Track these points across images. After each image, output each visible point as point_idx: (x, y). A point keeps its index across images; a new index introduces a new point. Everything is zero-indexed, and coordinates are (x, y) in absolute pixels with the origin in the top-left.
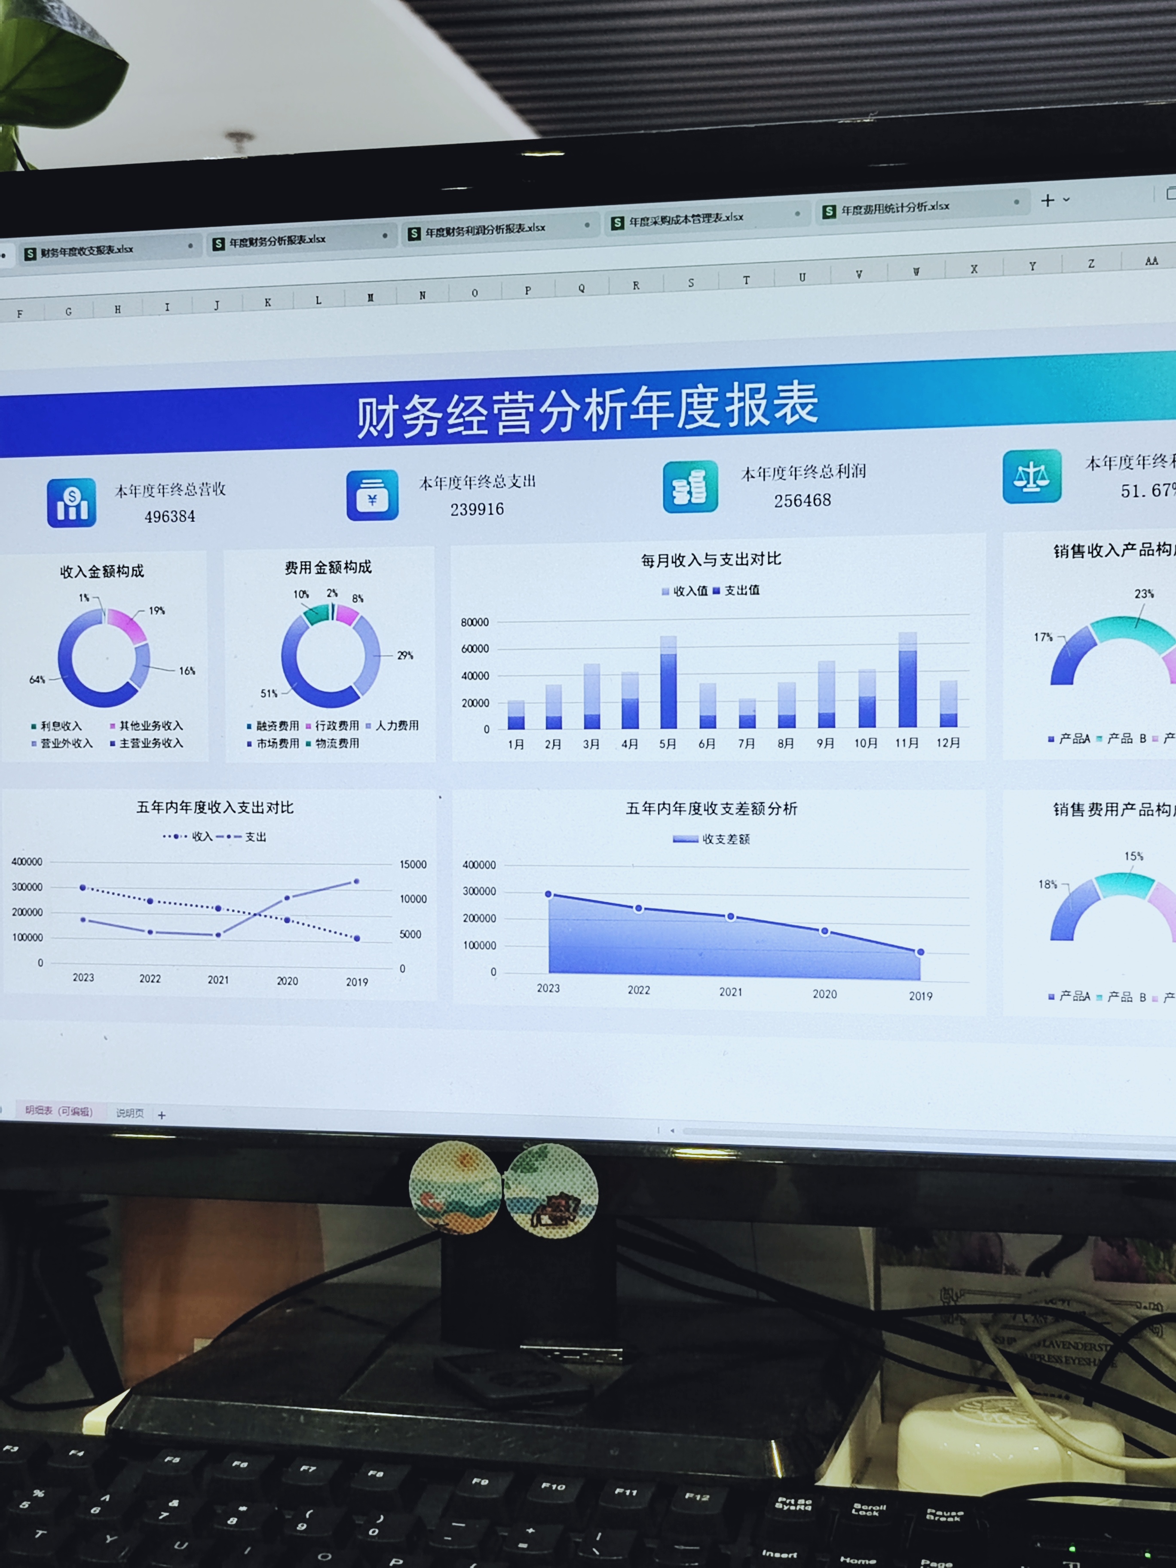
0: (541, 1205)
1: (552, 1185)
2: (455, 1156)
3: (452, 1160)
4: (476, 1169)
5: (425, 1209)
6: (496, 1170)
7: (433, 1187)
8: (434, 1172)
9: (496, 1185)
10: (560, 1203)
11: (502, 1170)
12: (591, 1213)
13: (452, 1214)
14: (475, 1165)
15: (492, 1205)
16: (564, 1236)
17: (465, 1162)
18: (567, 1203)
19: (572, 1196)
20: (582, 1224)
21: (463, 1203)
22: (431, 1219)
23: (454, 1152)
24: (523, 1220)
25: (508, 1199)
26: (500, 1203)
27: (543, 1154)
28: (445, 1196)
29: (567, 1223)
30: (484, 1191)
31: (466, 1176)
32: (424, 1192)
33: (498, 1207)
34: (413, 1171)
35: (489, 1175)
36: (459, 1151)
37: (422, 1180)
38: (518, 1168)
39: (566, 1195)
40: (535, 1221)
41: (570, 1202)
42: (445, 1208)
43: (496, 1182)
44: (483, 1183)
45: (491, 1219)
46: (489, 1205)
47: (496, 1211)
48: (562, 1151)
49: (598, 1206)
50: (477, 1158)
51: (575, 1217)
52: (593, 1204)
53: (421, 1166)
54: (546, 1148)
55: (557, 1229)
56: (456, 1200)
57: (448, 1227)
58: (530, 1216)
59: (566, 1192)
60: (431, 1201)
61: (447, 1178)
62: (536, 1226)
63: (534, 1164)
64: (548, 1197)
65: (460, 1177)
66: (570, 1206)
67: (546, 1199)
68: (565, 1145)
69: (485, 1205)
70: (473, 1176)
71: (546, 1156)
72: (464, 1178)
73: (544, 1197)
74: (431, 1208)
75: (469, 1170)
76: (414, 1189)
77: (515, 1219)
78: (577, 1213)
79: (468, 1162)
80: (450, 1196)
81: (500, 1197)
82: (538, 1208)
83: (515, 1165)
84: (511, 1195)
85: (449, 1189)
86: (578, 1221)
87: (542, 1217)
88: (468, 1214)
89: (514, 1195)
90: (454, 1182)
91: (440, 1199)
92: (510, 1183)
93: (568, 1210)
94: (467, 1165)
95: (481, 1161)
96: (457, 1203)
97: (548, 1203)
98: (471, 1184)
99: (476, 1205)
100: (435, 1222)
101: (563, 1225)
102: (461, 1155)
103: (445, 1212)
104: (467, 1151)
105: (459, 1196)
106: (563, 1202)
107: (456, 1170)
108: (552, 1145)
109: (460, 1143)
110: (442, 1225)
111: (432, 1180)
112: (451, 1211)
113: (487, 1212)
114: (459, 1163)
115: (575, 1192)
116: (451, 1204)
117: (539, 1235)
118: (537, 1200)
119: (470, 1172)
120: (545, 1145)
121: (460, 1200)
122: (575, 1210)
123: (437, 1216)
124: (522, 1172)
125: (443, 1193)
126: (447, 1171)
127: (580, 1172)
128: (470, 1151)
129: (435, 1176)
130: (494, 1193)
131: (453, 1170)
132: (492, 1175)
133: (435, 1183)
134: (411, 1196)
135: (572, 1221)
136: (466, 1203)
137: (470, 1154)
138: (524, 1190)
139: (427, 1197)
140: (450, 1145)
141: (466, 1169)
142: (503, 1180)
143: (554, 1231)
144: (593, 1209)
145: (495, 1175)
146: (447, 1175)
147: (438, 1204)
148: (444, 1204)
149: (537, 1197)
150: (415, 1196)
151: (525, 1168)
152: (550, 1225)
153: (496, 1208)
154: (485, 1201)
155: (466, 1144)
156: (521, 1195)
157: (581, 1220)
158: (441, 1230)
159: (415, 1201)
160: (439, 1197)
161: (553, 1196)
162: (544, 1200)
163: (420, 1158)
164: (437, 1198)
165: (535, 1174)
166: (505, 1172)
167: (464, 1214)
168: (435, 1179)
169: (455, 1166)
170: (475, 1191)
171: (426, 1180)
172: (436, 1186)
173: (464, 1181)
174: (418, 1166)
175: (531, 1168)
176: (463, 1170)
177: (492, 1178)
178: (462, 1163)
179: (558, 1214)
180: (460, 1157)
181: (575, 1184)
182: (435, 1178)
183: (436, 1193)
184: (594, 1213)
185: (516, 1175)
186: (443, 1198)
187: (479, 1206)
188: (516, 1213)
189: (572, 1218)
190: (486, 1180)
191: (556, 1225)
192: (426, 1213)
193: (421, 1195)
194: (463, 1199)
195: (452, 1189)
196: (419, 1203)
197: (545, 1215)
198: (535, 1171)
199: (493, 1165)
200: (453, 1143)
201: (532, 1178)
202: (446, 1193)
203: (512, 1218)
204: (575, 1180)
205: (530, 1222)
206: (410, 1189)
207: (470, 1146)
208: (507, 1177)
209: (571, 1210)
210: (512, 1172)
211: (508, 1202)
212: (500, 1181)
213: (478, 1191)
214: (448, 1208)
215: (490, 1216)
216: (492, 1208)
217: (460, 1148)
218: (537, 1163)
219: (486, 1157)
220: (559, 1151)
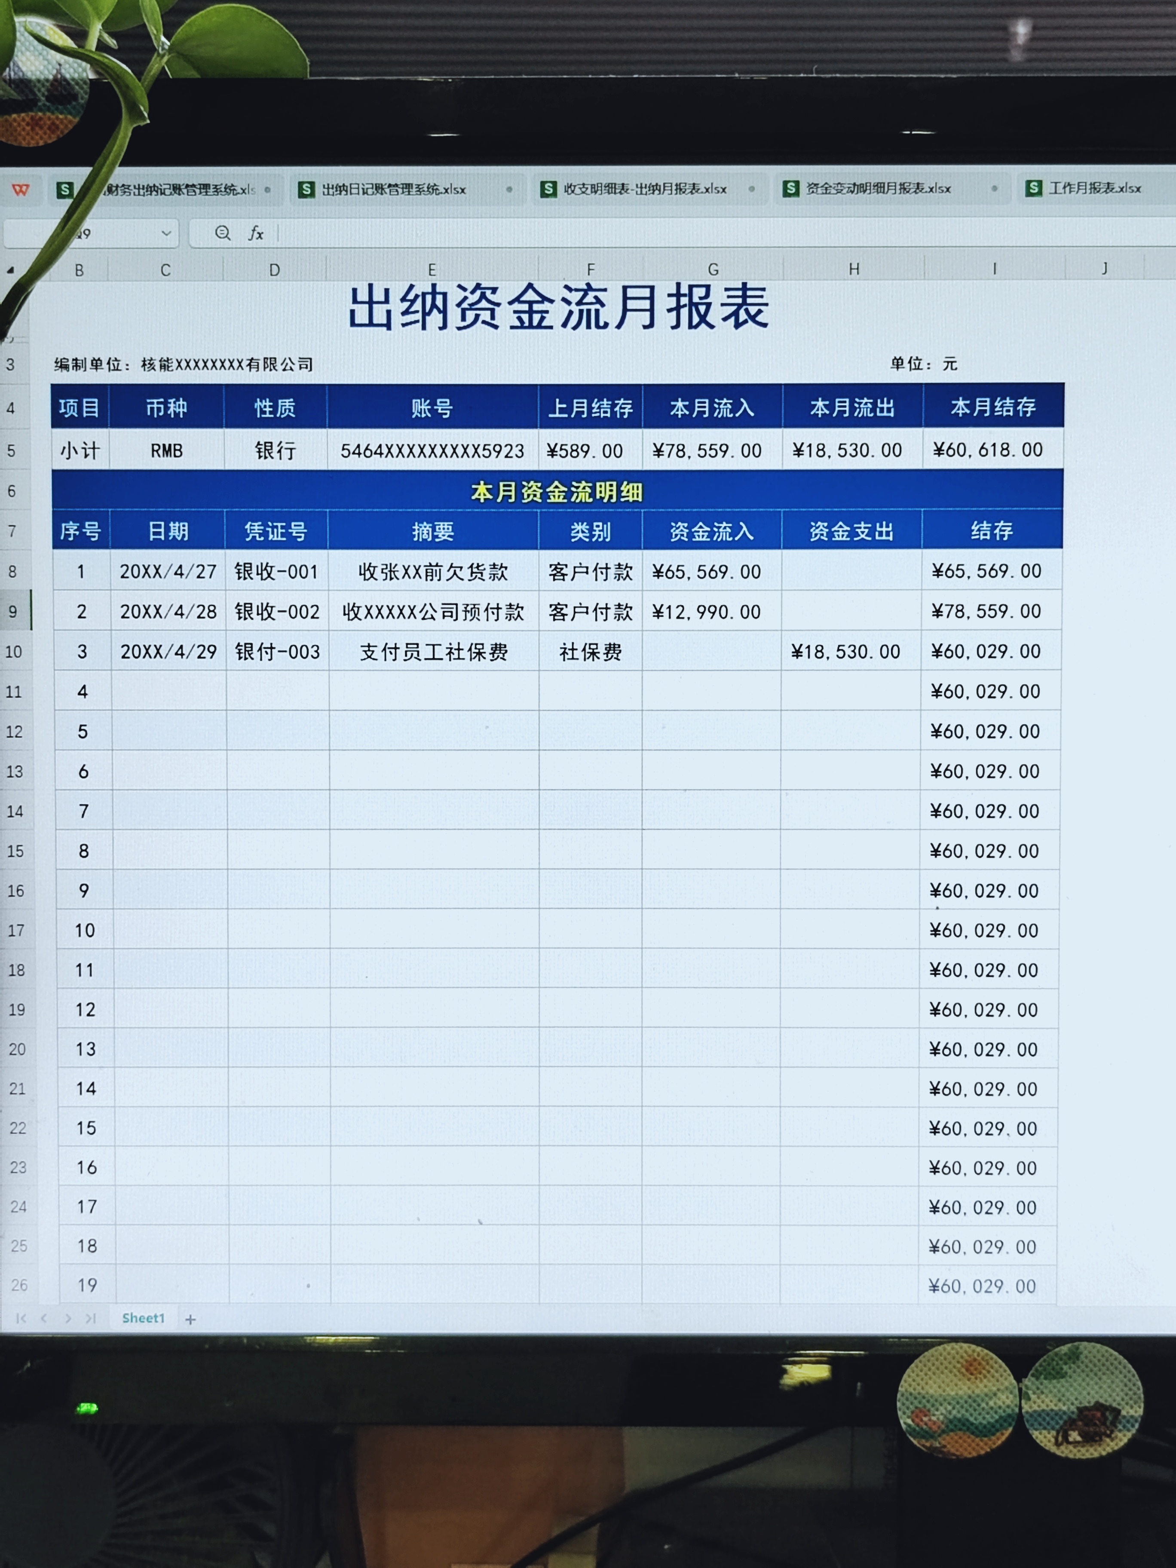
0: (1070, 1418)
1: (1085, 1393)
2: (958, 1362)
3: (954, 1367)
4: (985, 1377)
5: (917, 1429)
6: (1012, 1377)
7: (928, 1401)
8: (930, 1382)
9: (1011, 1396)
10: (1093, 1415)
11: (1019, 1376)
12: (1133, 1426)
13: (952, 1434)
14: (984, 1372)
15: (1005, 1421)
16: (1096, 1455)
17: (972, 1368)
18: (1103, 1415)
19: (1110, 1406)
20: (1121, 1440)
21: (968, 1420)
22: (923, 1441)
23: (958, 1357)
24: (1044, 1438)
25: (1027, 1412)
26: (1016, 1417)
27: (1074, 1356)
28: (944, 1412)
29: (1101, 1440)
30: (995, 1403)
31: (973, 1387)
32: (916, 1408)
33: (1013, 1423)
34: (902, 1382)
35: (1002, 1384)
36: (965, 1355)
37: (915, 1393)
38: (1041, 1374)
39: (1102, 1405)
40: (1060, 1439)
41: (1108, 1414)
42: (943, 1426)
43: (1011, 1393)
44: (995, 1395)
45: (1003, 1438)
46: (1001, 1421)
47: (1010, 1429)
48: (1098, 1351)
49: (1143, 1417)
50: (988, 1364)
51: (1112, 1432)
52: (1136, 1415)
53: (913, 1375)
54: (1077, 1348)
55: (1088, 1447)
56: (959, 1416)
57: (945, 1450)
58: (1054, 1433)
59: (1102, 1401)
60: (925, 1419)
61: (948, 1389)
62: (1061, 1444)
63: (1062, 1369)
64: (1078, 1408)
65: (965, 1388)
66: (1106, 1419)
67: (1075, 1410)
68: (1103, 1344)
69: (997, 1421)
70: (981, 1385)
71: (1078, 1358)
72: (969, 1388)
73: (1073, 1408)
74: (925, 1427)
75: (976, 1378)
76: (903, 1404)
77: (1034, 1437)
78: (1116, 1427)
79: (976, 1369)
80: (950, 1412)
81: (1017, 1410)
82: (1065, 1422)
83: (1037, 1370)
84: (1031, 1407)
85: (949, 1404)
86: (1116, 1437)
87: (1071, 1432)
88: (973, 1433)
89: (1035, 1407)
90: (957, 1394)
91: (939, 1415)
92: (1030, 1392)
93: (1104, 1424)
94: (975, 1372)
95: (992, 1367)
96: (959, 1420)
97: (1078, 1416)
98: (978, 1396)
99: (985, 1422)
100: (928, 1444)
101: (1096, 1441)
102: (967, 1361)
103: (943, 1432)
104: (975, 1354)
105: (963, 1411)
106: (1099, 1414)
107: (960, 1380)
108: (1085, 1343)
109: (965, 1346)
110: (936, 1448)
111: (927, 1393)
112: (952, 1430)
113: (997, 1430)
114: (963, 1370)
115: (1114, 1400)
116: (951, 1421)
117: (1063, 1455)
118: (1065, 1413)
119: (978, 1381)
120: (1076, 1344)
121: (963, 1415)
122: (1114, 1424)
123: (932, 1437)
124: (1045, 1378)
125: (942, 1409)
126: (947, 1380)
127: (1121, 1376)
128: (978, 1355)
129: (931, 1387)
130: (1008, 1407)
131: (955, 1380)
132: (1006, 1384)
133: (932, 1397)
134: (900, 1413)
135: (1109, 1436)
136: (972, 1419)
137: (979, 1358)
138: (1047, 1400)
139: (920, 1415)
140: (953, 1349)
141: (973, 1377)
142: (1020, 1390)
143: (1083, 1450)
144: (1136, 1421)
145: (1011, 1384)
146: (948, 1385)
147: (934, 1423)
148: (943, 1423)
149: (1065, 1408)
150: (904, 1413)
151: (1050, 1373)
152: (1078, 1442)
153: (1010, 1425)
154: (997, 1417)
155: (973, 1347)
156: (1044, 1406)
157: (1120, 1435)
158: (935, 1454)
159: (905, 1421)
160: (936, 1413)
161: (1086, 1408)
162: (1073, 1413)
163: (913, 1365)
164: (934, 1415)
165: (1063, 1381)
166: (1023, 1379)
167: (968, 1433)
168: (931, 1391)
169: (958, 1374)
170: (983, 1405)
171: (919, 1394)
172: (932, 1400)
173: (970, 1392)
174: (909, 1376)
175: (1058, 1373)
176: (969, 1380)
177: (1007, 1388)
178: (967, 1370)
179: (1091, 1429)
180: (964, 1363)
181: (1113, 1390)
182: (932, 1389)
183: (932, 1409)
184: (1137, 1426)
185: (1037, 1383)
186: (942, 1414)
187: (989, 1423)
188: (1036, 1430)
189: (1108, 1432)
190: (998, 1390)
191: (1087, 1442)
192: (916, 1435)
193: (912, 1412)
194: (967, 1415)
195: (954, 1403)
196: (909, 1421)
197: (1074, 1430)
198: (1063, 1377)
199: (1009, 1372)
200: (956, 1346)
201: (1059, 1386)
202: (946, 1409)
203: (1030, 1436)
204: (1114, 1386)
205: (1053, 1440)
206: (899, 1404)
207: (979, 1349)
208: (1026, 1386)
209: (1108, 1423)
210: (1033, 1379)
211: (1027, 1416)
212: (1016, 1391)
213: (987, 1404)
214: (947, 1426)
215: (1003, 1434)
216: (1005, 1424)
217: (966, 1352)
218: (1065, 1367)
219: (1000, 1361)
220: (1095, 1351)
